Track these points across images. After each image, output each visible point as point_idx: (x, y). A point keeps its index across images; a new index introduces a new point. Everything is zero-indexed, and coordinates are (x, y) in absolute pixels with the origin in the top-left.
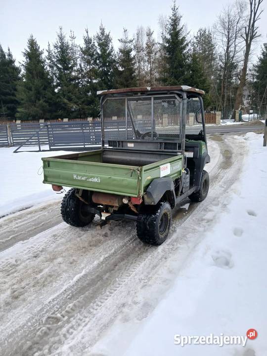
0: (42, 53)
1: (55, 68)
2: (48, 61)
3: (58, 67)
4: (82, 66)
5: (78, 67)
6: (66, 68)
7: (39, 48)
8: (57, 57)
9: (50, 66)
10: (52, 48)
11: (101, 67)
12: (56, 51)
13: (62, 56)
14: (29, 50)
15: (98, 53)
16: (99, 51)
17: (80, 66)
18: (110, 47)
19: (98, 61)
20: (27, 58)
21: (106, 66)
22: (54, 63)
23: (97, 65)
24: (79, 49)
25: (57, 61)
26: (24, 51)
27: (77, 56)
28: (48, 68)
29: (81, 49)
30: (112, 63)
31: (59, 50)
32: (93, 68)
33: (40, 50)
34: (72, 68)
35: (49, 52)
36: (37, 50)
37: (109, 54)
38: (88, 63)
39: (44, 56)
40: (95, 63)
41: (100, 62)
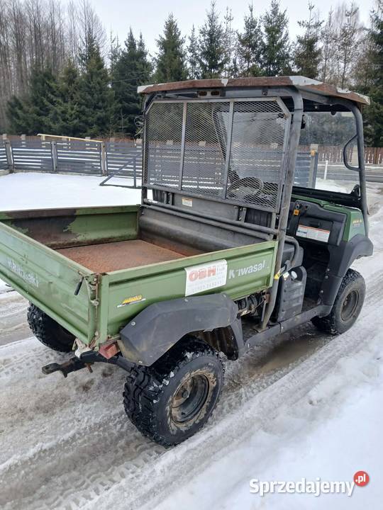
0: (182, 42)
1: (198, 65)
2: (189, 54)
3: (203, 63)
4: (238, 63)
5: (231, 64)
6: (213, 66)
7: (179, 34)
8: (203, 48)
9: (193, 63)
10: (197, 34)
11: (265, 65)
12: (202, 39)
13: (211, 48)
14: (165, 38)
15: (264, 44)
16: (265, 41)
17: (235, 62)
18: (284, 33)
19: (262, 56)
20: (161, 49)
21: (274, 64)
22: (197, 58)
23: (261, 62)
24: (236, 36)
25: (203, 53)
26: (159, 39)
27: (232, 47)
28: (189, 65)
29: (239, 36)
30: (283, 59)
31: (207, 37)
32: (254, 66)
33: (180, 37)
34: (222, 65)
35: (192, 40)
36: (176, 37)
37: (281, 45)
38: (247, 58)
39: (185, 46)
40: (257, 58)
41: (265, 57)
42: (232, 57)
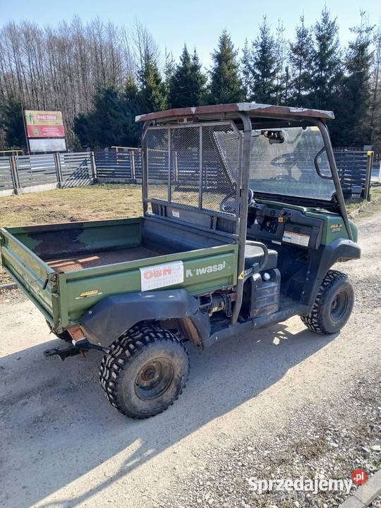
0: (235, 54)
1: (251, 75)
2: (243, 65)
3: (255, 73)
4: (290, 70)
5: (284, 72)
6: (266, 74)
7: (233, 47)
8: (256, 59)
9: (245, 73)
10: (250, 45)
11: (317, 71)
12: (255, 50)
13: (263, 58)
14: (219, 51)
15: (315, 52)
16: (317, 48)
17: (287, 70)
18: (334, 42)
19: (313, 63)
20: (216, 61)
21: (325, 70)
22: (250, 68)
23: (312, 69)
24: (288, 45)
25: (255, 64)
26: (213, 52)
27: (284, 56)
28: (242, 76)
29: (292, 45)
30: (335, 64)
31: (260, 48)
32: (305, 73)
33: (234, 50)
34: (274, 74)
35: (245, 52)
36: (229, 50)
37: (332, 52)
38: (299, 65)
39: (238, 58)
40: (309, 66)
41: (316, 64)
42: (285, 65)
